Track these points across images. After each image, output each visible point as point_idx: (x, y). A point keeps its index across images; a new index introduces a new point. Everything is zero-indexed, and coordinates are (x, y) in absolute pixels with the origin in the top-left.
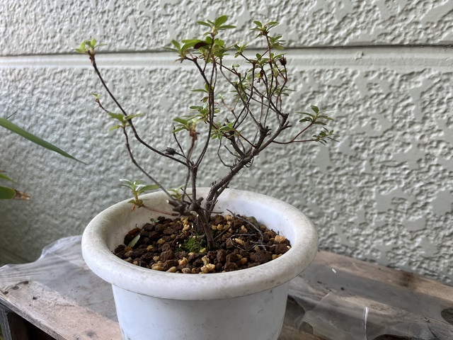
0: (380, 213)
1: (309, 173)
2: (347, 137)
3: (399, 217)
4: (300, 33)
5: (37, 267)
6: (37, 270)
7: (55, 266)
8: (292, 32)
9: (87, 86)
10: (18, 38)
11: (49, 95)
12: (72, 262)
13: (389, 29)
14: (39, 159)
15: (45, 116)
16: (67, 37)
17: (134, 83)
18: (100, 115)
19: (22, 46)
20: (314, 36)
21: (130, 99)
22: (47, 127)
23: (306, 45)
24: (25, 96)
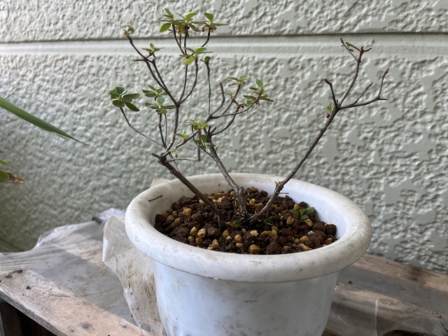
0: (388, 206)
1: (315, 164)
2: (355, 127)
3: (409, 210)
4: (309, 19)
5: (32, 256)
6: (31, 258)
7: (51, 255)
8: (301, 18)
9: (88, 73)
10: (20, 24)
11: (50, 83)
12: (69, 251)
13: (401, 16)
14: (38, 147)
15: (46, 104)
16: (70, 24)
17: (137, 70)
18: (102, 103)
19: (24, 33)
20: (323, 22)
21: (133, 87)
22: (48, 115)
23: (315, 31)
24: (26, 84)
